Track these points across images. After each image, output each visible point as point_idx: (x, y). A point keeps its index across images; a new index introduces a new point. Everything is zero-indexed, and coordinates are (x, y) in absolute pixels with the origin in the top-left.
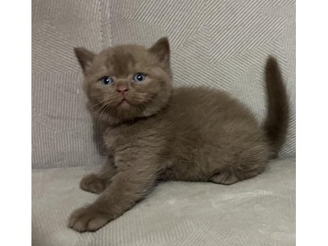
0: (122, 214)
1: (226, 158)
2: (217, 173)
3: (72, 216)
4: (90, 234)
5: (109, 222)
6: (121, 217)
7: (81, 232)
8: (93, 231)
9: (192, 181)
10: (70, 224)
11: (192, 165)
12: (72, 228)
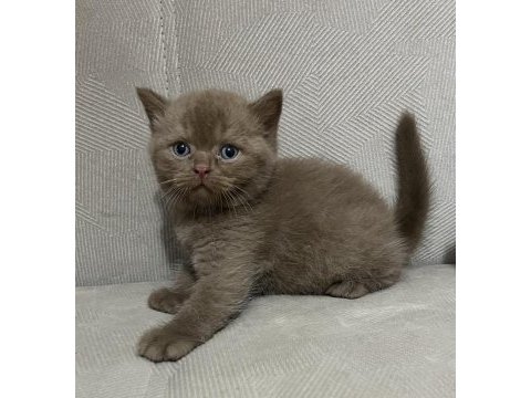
0: (212, 337)
1: (352, 259)
2: (338, 282)
3: (143, 340)
4: (169, 364)
5: (195, 347)
6: (211, 340)
7: (156, 362)
8: (173, 360)
9: (301, 294)
10: (139, 351)
11: (302, 269)
12: (142, 356)
